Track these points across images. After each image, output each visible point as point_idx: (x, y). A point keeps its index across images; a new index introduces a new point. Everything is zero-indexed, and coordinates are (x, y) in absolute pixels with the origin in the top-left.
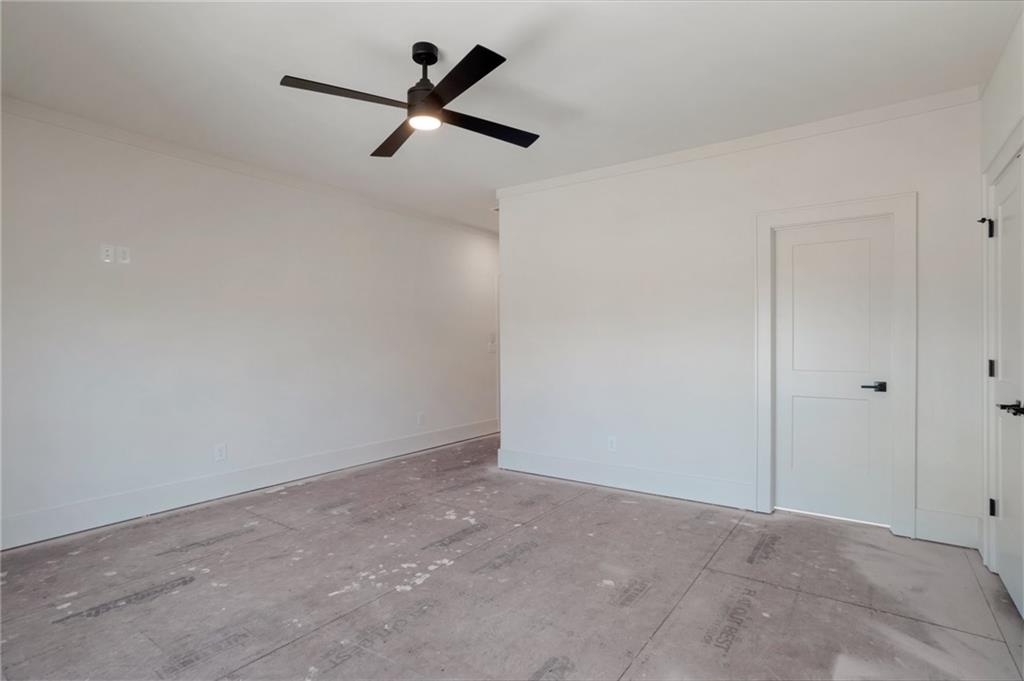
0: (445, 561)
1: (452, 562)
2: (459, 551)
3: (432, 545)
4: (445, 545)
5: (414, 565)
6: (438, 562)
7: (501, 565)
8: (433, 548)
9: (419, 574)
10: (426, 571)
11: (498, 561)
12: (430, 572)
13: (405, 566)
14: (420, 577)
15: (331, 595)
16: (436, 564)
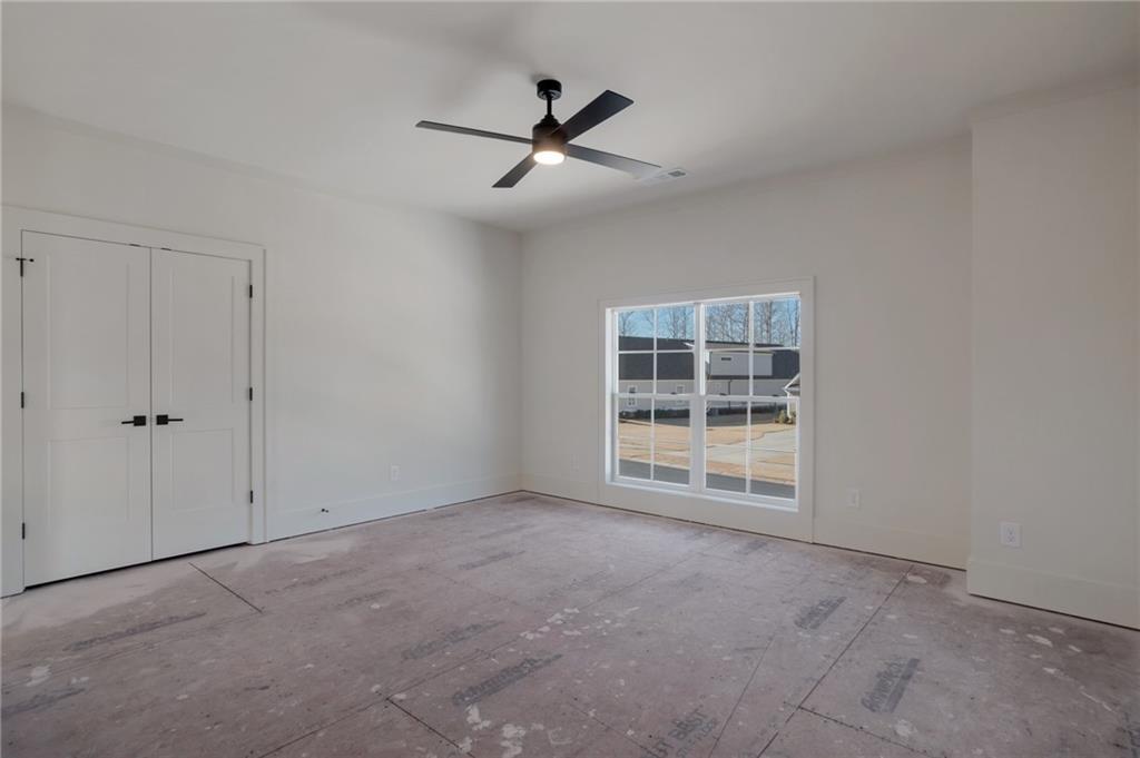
0: (530, 637)
1: (522, 635)
2: (512, 650)
3: (548, 662)
4: (528, 661)
5: (566, 632)
6: (538, 635)
7: (468, 629)
8: (546, 657)
9: (560, 622)
10: (553, 626)
11: (468, 634)
12: (548, 624)
13: (577, 633)
14: (558, 620)
15: (636, 608)
16: (541, 633)
